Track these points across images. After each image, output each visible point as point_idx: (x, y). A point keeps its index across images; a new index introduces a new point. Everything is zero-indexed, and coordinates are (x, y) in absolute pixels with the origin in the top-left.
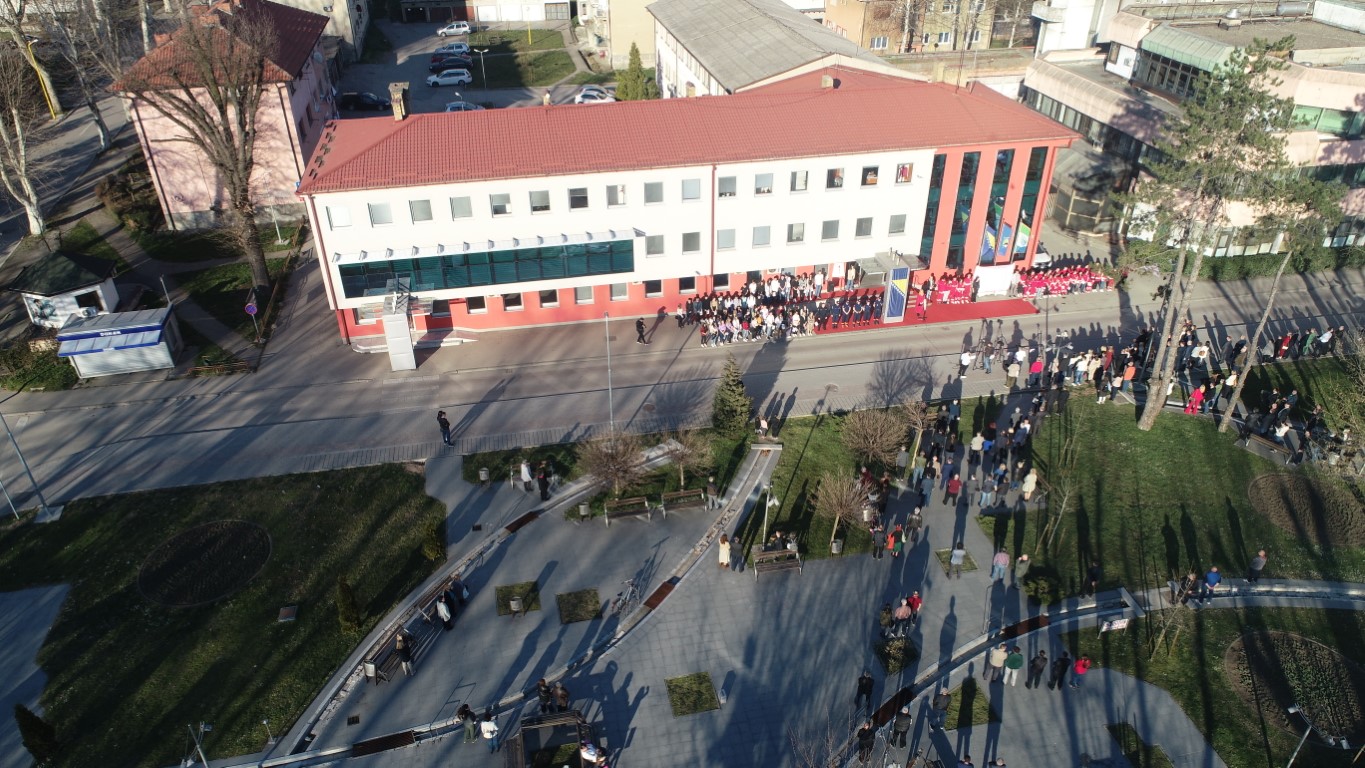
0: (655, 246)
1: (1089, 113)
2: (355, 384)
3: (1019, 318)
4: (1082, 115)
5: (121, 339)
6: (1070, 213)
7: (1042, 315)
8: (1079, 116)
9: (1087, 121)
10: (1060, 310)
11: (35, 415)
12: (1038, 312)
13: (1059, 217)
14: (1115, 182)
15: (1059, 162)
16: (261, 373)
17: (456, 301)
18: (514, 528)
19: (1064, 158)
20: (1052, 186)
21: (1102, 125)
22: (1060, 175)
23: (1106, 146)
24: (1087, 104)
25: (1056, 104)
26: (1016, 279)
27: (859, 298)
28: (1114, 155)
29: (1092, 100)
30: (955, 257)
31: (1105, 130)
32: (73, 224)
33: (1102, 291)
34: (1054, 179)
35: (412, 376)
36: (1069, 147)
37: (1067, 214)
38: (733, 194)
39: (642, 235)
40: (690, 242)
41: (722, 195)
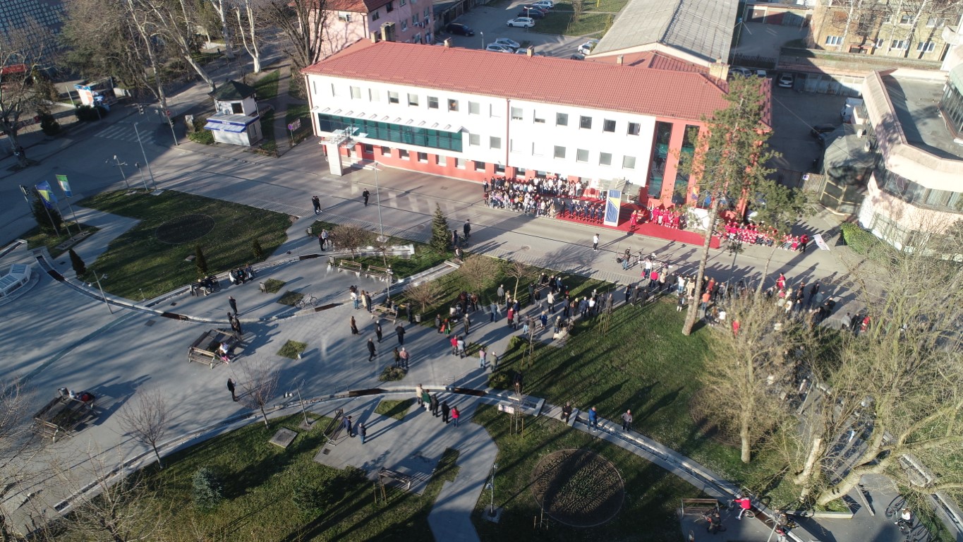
0: (474, 140)
2: (313, 175)
3: (700, 248)
5: (229, 127)
6: (825, 192)
7: (719, 251)
11: (190, 152)
12: (718, 248)
14: (857, 176)
16: (280, 159)
17: (377, 147)
18: (302, 258)
32: (273, 71)
35: (337, 179)
37: (822, 192)
38: (520, 119)
39: (466, 131)
40: (495, 142)
41: (514, 118)
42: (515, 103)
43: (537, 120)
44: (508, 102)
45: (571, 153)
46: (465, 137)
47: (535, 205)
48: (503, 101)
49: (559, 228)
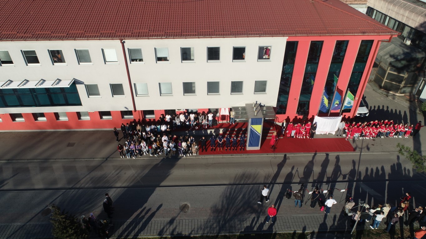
0: (92, 90)
1: (404, 21)
3: (341, 154)
4: (399, 22)
6: (385, 80)
7: (357, 153)
8: (397, 23)
9: (401, 26)
10: (371, 149)
12: (354, 150)
13: (378, 81)
14: (418, 64)
15: (381, 50)
19: (385, 47)
20: (375, 63)
21: (412, 28)
22: (381, 57)
23: (413, 41)
24: (403, 16)
25: (384, 16)
26: (343, 125)
27: (236, 129)
28: (418, 47)
29: (407, 14)
30: (303, 107)
31: (413, 31)
33: (400, 137)
34: (377, 59)
36: (389, 41)
37: (382, 81)
38: (141, 60)
39: (81, 83)
40: (116, 89)
41: (133, 60)
42: (131, 44)
43: (159, 59)
44: (123, 44)
45: (201, 88)
46: (81, 90)
47: (175, 147)
48: (117, 43)
49: (207, 166)
